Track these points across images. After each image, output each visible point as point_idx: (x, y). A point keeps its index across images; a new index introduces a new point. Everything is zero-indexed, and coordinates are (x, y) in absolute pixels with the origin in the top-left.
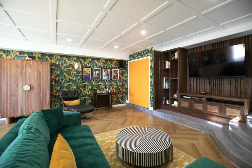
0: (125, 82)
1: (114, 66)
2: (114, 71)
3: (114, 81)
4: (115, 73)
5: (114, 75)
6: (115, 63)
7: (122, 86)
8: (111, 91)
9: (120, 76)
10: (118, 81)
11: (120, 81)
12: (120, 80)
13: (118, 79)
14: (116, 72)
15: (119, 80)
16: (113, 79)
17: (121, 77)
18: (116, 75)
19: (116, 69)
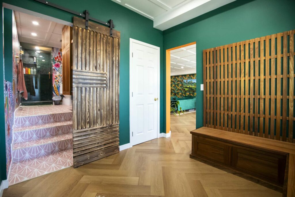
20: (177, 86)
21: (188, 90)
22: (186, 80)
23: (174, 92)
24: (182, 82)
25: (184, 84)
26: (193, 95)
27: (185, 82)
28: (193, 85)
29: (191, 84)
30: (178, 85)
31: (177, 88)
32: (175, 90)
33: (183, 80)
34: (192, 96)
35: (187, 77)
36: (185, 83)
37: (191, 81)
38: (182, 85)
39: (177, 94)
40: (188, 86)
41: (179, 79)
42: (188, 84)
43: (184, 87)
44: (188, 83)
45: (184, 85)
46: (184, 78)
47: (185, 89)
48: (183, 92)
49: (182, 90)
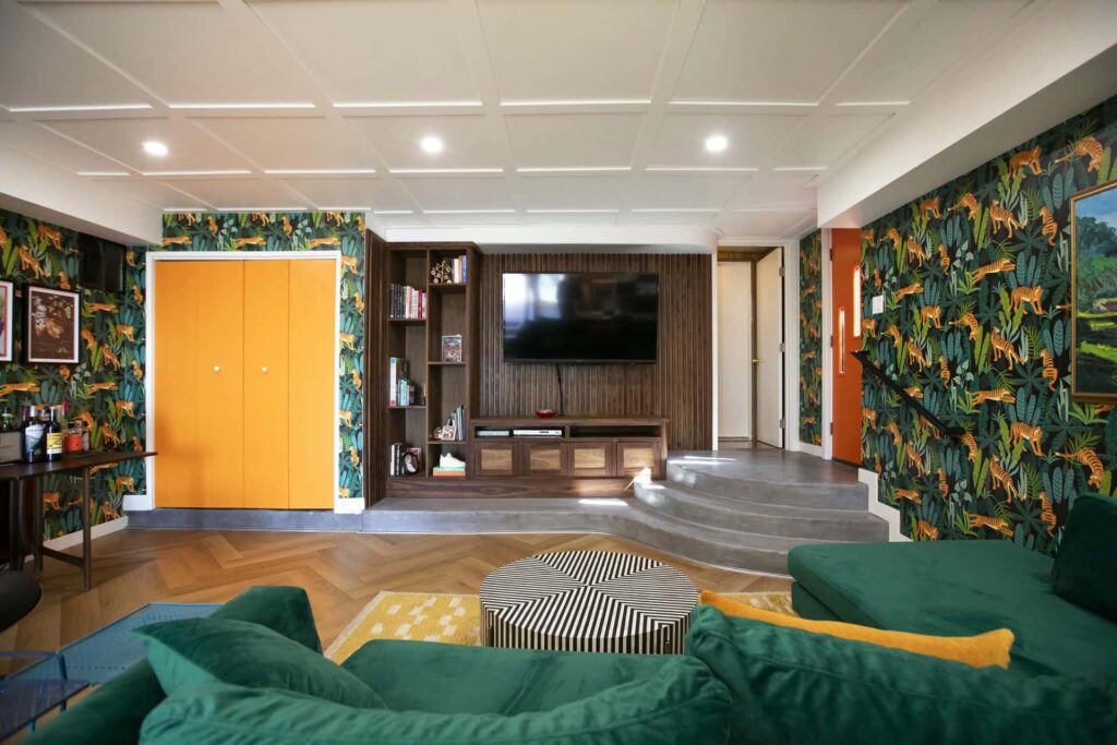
0: (118, 382)
1: (42, 264)
2: (45, 299)
3: (40, 372)
4: (49, 315)
5: (41, 327)
6: (51, 249)
7: (99, 406)
8: (66, 443)
9: (86, 342)
10: (73, 372)
11: (87, 374)
12: (84, 366)
13: (76, 360)
14: (58, 312)
15: (78, 369)
16: (31, 360)
17: (92, 345)
18: (57, 331)
19: (59, 289)
20: (965, 319)
23: (931, 404)
24: (1044, 252)
25: (1084, 263)
30: (985, 298)
31: (968, 346)
32: (945, 374)
33: (1063, 213)
38: (1056, 292)
39: (968, 440)
41: (1008, 211)
43: (1084, 331)
45: (1091, 287)
46: (1099, 160)
47: (1107, 362)
48: (1079, 410)
49: (1055, 371)
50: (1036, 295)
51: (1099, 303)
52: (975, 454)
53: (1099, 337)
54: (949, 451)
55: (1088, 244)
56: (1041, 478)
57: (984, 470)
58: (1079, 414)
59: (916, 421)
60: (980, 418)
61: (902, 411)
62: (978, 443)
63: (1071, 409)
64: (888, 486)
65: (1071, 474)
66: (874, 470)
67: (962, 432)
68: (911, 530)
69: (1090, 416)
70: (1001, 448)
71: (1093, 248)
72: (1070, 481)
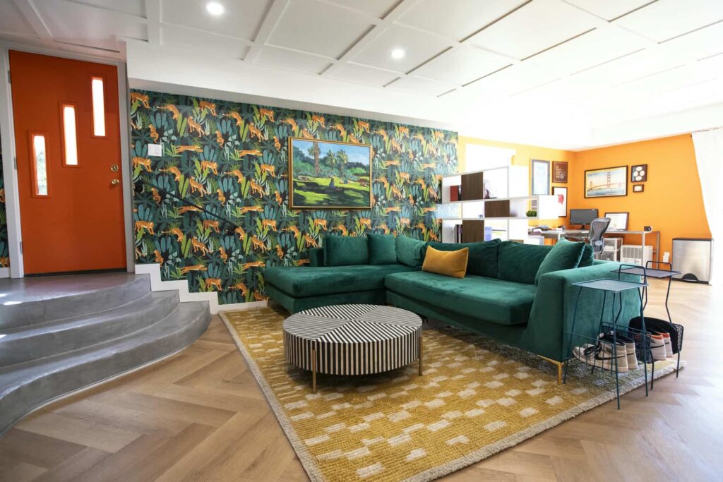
20: (236, 172)
21: (320, 203)
22: (311, 145)
24: (276, 153)
25: (295, 162)
26: (350, 232)
27: (306, 154)
28: (349, 173)
29: (339, 167)
30: (248, 166)
31: (237, 185)
33: (283, 141)
34: (345, 233)
35: (313, 125)
36: (306, 160)
37: (342, 152)
38: (283, 170)
39: (239, 230)
40: (324, 182)
41: (259, 130)
42: (322, 167)
43: (295, 186)
44: (323, 161)
45: (297, 171)
46: (295, 128)
47: (302, 196)
48: (290, 212)
49: (281, 199)
50: (272, 169)
51: (300, 177)
52: (243, 236)
53: (300, 188)
54: (227, 239)
55: (297, 156)
56: (276, 240)
57: (250, 242)
58: (290, 214)
59: (199, 225)
60: (246, 220)
61: (186, 221)
62: (245, 231)
63: (287, 212)
64: (172, 268)
65: (288, 235)
66: (154, 262)
67: (236, 227)
68: (200, 287)
69: (294, 214)
70: (258, 231)
71: (298, 158)
72: (288, 238)
